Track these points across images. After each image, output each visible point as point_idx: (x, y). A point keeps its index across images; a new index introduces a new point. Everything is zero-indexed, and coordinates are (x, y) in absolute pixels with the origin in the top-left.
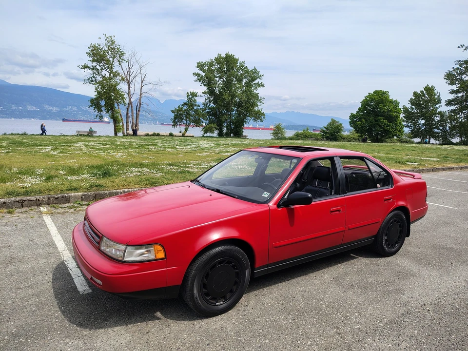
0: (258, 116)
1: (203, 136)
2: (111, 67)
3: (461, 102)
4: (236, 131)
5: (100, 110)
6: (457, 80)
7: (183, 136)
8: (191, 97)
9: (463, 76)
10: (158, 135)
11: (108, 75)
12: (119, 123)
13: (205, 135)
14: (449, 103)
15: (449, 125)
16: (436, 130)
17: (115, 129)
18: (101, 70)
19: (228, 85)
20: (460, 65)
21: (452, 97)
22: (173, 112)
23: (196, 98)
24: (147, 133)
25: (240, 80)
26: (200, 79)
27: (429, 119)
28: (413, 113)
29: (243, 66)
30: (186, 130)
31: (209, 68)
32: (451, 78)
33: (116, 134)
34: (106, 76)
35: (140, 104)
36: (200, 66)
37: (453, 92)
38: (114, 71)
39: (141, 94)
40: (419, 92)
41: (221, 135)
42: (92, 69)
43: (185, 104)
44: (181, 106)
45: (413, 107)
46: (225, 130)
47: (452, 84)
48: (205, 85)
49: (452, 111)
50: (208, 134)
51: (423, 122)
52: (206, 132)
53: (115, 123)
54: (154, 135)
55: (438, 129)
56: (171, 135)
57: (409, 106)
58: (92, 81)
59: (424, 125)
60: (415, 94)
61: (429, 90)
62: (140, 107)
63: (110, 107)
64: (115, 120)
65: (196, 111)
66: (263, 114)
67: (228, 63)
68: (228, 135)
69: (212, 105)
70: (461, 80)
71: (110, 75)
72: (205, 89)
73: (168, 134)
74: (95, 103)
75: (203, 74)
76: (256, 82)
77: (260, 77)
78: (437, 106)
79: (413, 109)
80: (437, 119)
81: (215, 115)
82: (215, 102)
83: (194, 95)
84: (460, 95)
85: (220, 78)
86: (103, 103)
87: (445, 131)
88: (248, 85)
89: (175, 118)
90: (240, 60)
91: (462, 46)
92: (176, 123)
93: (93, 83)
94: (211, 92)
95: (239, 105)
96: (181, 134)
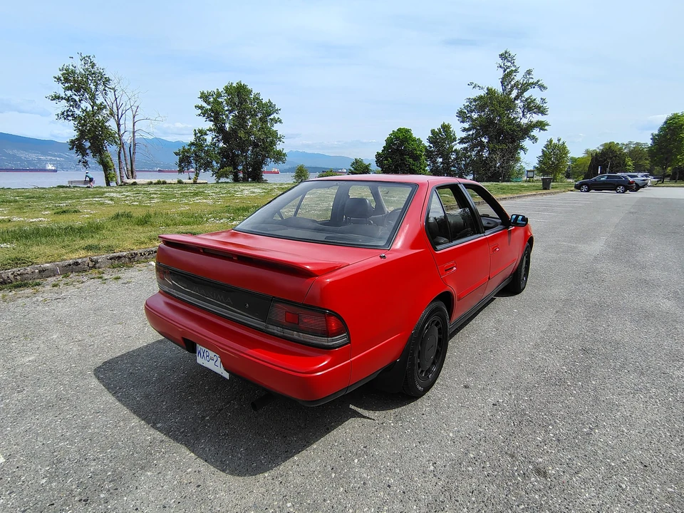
0: (279, 157)
1: (218, 182)
2: (93, 98)
3: (472, 140)
4: (254, 175)
5: (84, 154)
6: (467, 117)
7: (195, 183)
8: (199, 135)
9: (473, 114)
10: (164, 183)
11: (90, 108)
12: (110, 170)
13: (220, 181)
14: (462, 141)
15: (463, 162)
16: (453, 169)
17: (107, 178)
18: (80, 101)
19: (240, 121)
20: (470, 103)
21: (464, 135)
22: (177, 154)
23: (205, 137)
24: (149, 181)
25: (254, 116)
26: (204, 113)
27: (446, 157)
28: (431, 152)
29: (257, 99)
30: (197, 175)
31: (215, 100)
32: (462, 116)
33: (108, 184)
34: (88, 110)
35: (135, 145)
36: (204, 97)
37: (465, 130)
38: (98, 102)
39: (134, 133)
40: (436, 130)
41: (236, 180)
42: (68, 100)
43: (192, 144)
44: (187, 147)
45: (431, 145)
46: (241, 175)
47: (463, 122)
48: (211, 121)
49: (465, 149)
50: (223, 180)
51: (441, 160)
52: (219, 178)
53: (105, 170)
54: (159, 183)
55: (454, 167)
56: (180, 182)
57: (427, 144)
58: (68, 116)
59: (442, 163)
60: (433, 132)
61: (446, 128)
62: (134, 149)
63: (98, 150)
64: (106, 167)
65: (207, 152)
66: (285, 155)
67: (239, 94)
68: (245, 180)
69: (221, 145)
70: (471, 117)
71: (93, 108)
72: (210, 125)
73: (176, 181)
74: (76, 145)
75: (209, 107)
76: (272, 117)
77: (277, 111)
78: (453, 144)
79: (431, 147)
80: (453, 157)
81: (227, 157)
82: (226, 141)
83: (202, 133)
84: (471, 133)
85: (231, 112)
86: (88, 144)
87: (460, 169)
88: (263, 120)
89: (181, 161)
90: (255, 92)
91: (472, 83)
92: (183, 168)
93: (70, 118)
94: (220, 130)
95: (255, 145)
96: (192, 181)
